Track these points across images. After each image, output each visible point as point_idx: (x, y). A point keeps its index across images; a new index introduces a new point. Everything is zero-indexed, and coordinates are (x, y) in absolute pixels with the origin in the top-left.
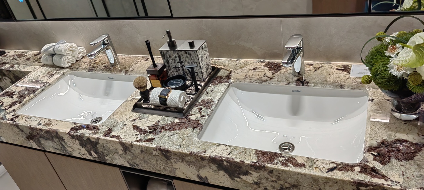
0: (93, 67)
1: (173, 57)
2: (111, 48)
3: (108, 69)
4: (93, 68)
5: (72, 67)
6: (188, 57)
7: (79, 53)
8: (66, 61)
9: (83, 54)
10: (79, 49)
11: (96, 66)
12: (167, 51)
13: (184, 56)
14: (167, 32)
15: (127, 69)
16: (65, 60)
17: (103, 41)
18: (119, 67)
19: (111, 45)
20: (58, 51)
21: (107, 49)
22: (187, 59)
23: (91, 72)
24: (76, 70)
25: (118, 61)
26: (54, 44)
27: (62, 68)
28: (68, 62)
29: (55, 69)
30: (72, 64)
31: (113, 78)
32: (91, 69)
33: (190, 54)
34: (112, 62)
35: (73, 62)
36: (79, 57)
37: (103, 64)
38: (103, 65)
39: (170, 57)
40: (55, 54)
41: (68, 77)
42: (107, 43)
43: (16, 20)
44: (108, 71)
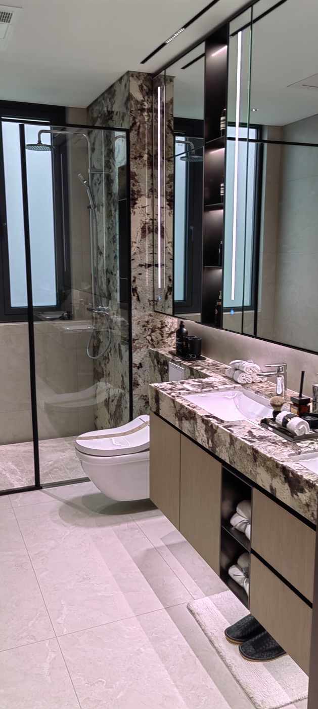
2: (283, 377)
4: (261, 392)
5: (245, 385)
16: (243, 377)
17: (279, 367)
19: (285, 375)
20: (242, 367)
23: (257, 394)
24: (246, 388)
27: (237, 383)
28: (244, 379)
29: (230, 381)
35: (249, 381)
40: (239, 370)
42: (281, 371)
43: (222, 329)
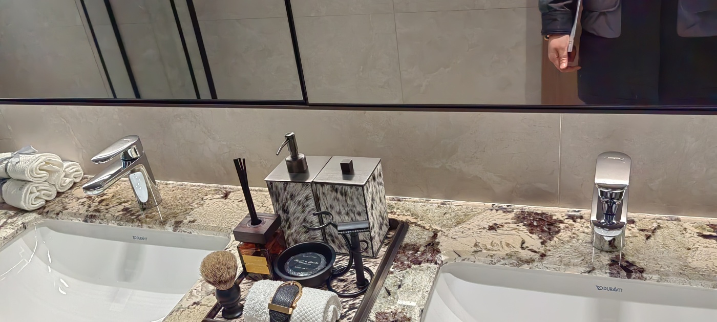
0: (98, 211)
1: (300, 198)
2: (143, 168)
3: (133, 217)
4: (97, 214)
5: (46, 210)
6: (338, 200)
7: (65, 177)
8: (33, 196)
9: (75, 178)
10: (67, 168)
11: (103, 208)
12: (286, 183)
13: (328, 197)
14: (288, 138)
15: (178, 219)
16: (31, 193)
17: (125, 153)
18: (159, 212)
19: (143, 160)
20: (15, 171)
21: (133, 172)
22: (335, 203)
23: (92, 222)
24: (54, 216)
25: (157, 197)
26: (9, 155)
27: (22, 211)
28: (37, 198)
29: (6, 213)
30: (47, 201)
31: (143, 239)
32: (92, 217)
33: (344, 194)
34: (144, 198)
35: (49, 196)
36: (64, 185)
37: (120, 204)
38: (121, 207)
39: (292, 197)
40: (9, 178)
41: (33, 234)
42: (135, 156)
44: (133, 221)
